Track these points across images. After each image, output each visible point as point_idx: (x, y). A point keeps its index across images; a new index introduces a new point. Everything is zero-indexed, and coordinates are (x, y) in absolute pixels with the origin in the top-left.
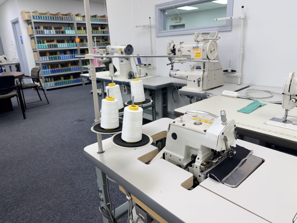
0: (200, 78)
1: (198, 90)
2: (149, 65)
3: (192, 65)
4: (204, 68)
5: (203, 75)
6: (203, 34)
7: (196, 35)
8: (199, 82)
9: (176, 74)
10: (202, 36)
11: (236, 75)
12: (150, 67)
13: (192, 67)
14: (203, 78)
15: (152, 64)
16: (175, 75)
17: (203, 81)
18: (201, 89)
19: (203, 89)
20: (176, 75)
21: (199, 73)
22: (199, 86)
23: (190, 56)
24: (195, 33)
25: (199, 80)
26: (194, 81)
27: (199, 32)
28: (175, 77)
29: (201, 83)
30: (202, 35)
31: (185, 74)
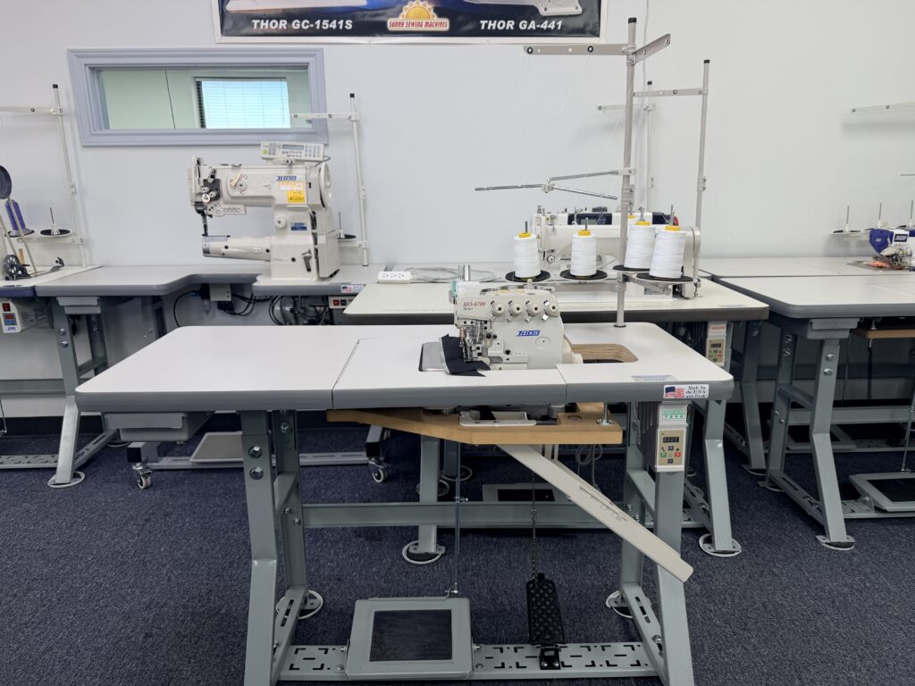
0: (310, 252)
1: (309, 279)
2: (63, 232)
3: (283, 221)
4: (314, 226)
5: (316, 243)
6: (285, 146)
7: (267, 149)
8: (307, 260)
9: (226, 247)
10: (283, 152)
11: (357, 246)
12: (68, 239)
14: (316, 250)
15: (71, 232)
16: (224, 250)
17: (317, 258)
18: (315, 278)
19: (321, 276)
20: (228, 250)
21: (304, 240)
22: (309, 270)
23: (271, 198)
24: (263, 143)
25: (308, 255)
26: (293, 260)
27: (273, 142)
28: (223, 255)
29: (313, 262)
30: (282, 150)
31: (258, 244)
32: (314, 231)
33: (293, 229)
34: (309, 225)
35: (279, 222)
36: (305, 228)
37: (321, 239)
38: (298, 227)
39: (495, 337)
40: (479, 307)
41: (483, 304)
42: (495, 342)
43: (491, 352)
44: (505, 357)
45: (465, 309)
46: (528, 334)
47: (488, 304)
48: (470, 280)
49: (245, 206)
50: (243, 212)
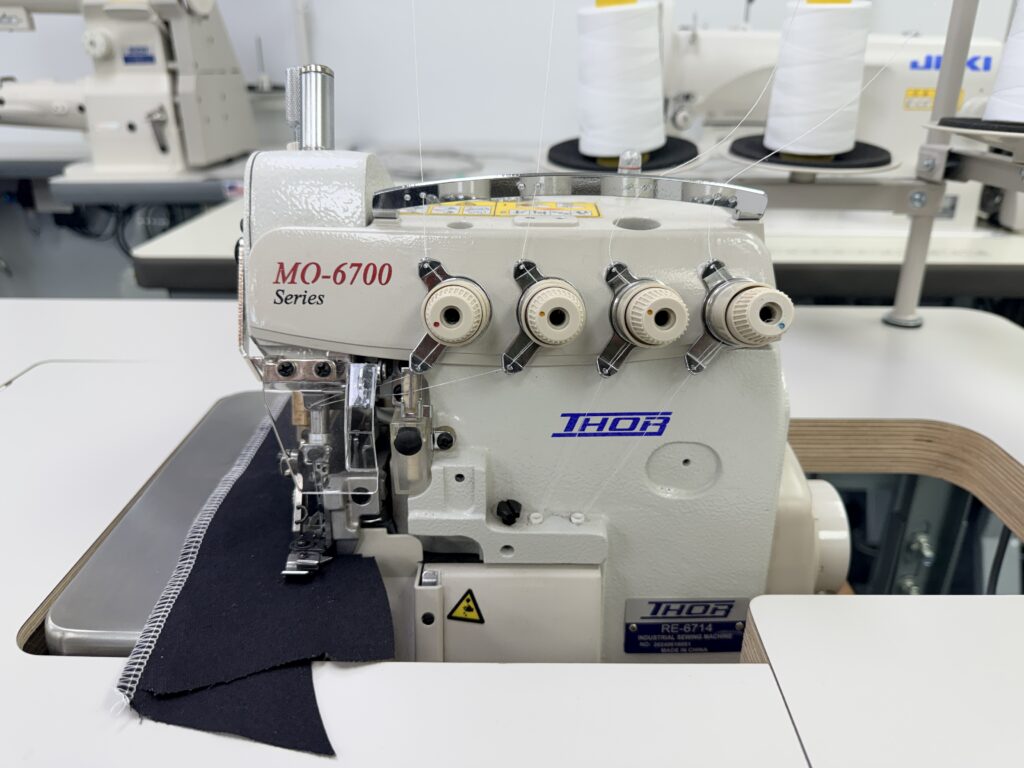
0: (162, 110)
1: (165, 168)
3: (99, 41)
4: (170, 54)
5: (174, 91)
8: (158, 126)
9: (1, 103)
13: (100, 50)
14: (176, 107)
17: (179, 120)
18: (179, 166)
19: (192, 162)
20: (8, 107)
21: (149, 86)
22: (164, 149)
25: (158, 116)
26: (131, 127)
29: (171, 132)
31: (59, 95)
32: (172, 65)
33: (128, 60)
34: (158, 51)
35: (92, 43)
36: (149, 59)
37: (186, 83)
38: (137, 57)
39: (446, 442)
40: (357, 291)
41: (378, 274)
42: (444, 466)
43: (425, 515)
44: (491, 535)
45: (283, 299)
46: (610, 426)
47: (407, 278)
48: (328, 142)
49: (29, 11)
50: (25, 24)
